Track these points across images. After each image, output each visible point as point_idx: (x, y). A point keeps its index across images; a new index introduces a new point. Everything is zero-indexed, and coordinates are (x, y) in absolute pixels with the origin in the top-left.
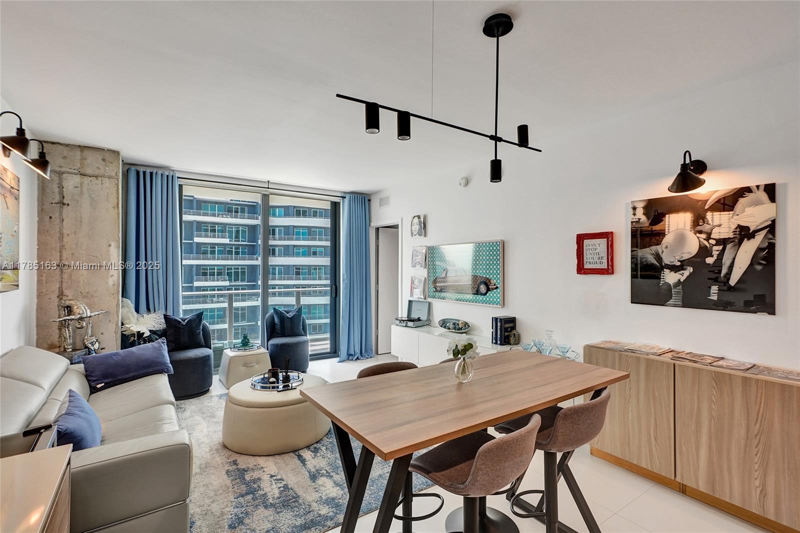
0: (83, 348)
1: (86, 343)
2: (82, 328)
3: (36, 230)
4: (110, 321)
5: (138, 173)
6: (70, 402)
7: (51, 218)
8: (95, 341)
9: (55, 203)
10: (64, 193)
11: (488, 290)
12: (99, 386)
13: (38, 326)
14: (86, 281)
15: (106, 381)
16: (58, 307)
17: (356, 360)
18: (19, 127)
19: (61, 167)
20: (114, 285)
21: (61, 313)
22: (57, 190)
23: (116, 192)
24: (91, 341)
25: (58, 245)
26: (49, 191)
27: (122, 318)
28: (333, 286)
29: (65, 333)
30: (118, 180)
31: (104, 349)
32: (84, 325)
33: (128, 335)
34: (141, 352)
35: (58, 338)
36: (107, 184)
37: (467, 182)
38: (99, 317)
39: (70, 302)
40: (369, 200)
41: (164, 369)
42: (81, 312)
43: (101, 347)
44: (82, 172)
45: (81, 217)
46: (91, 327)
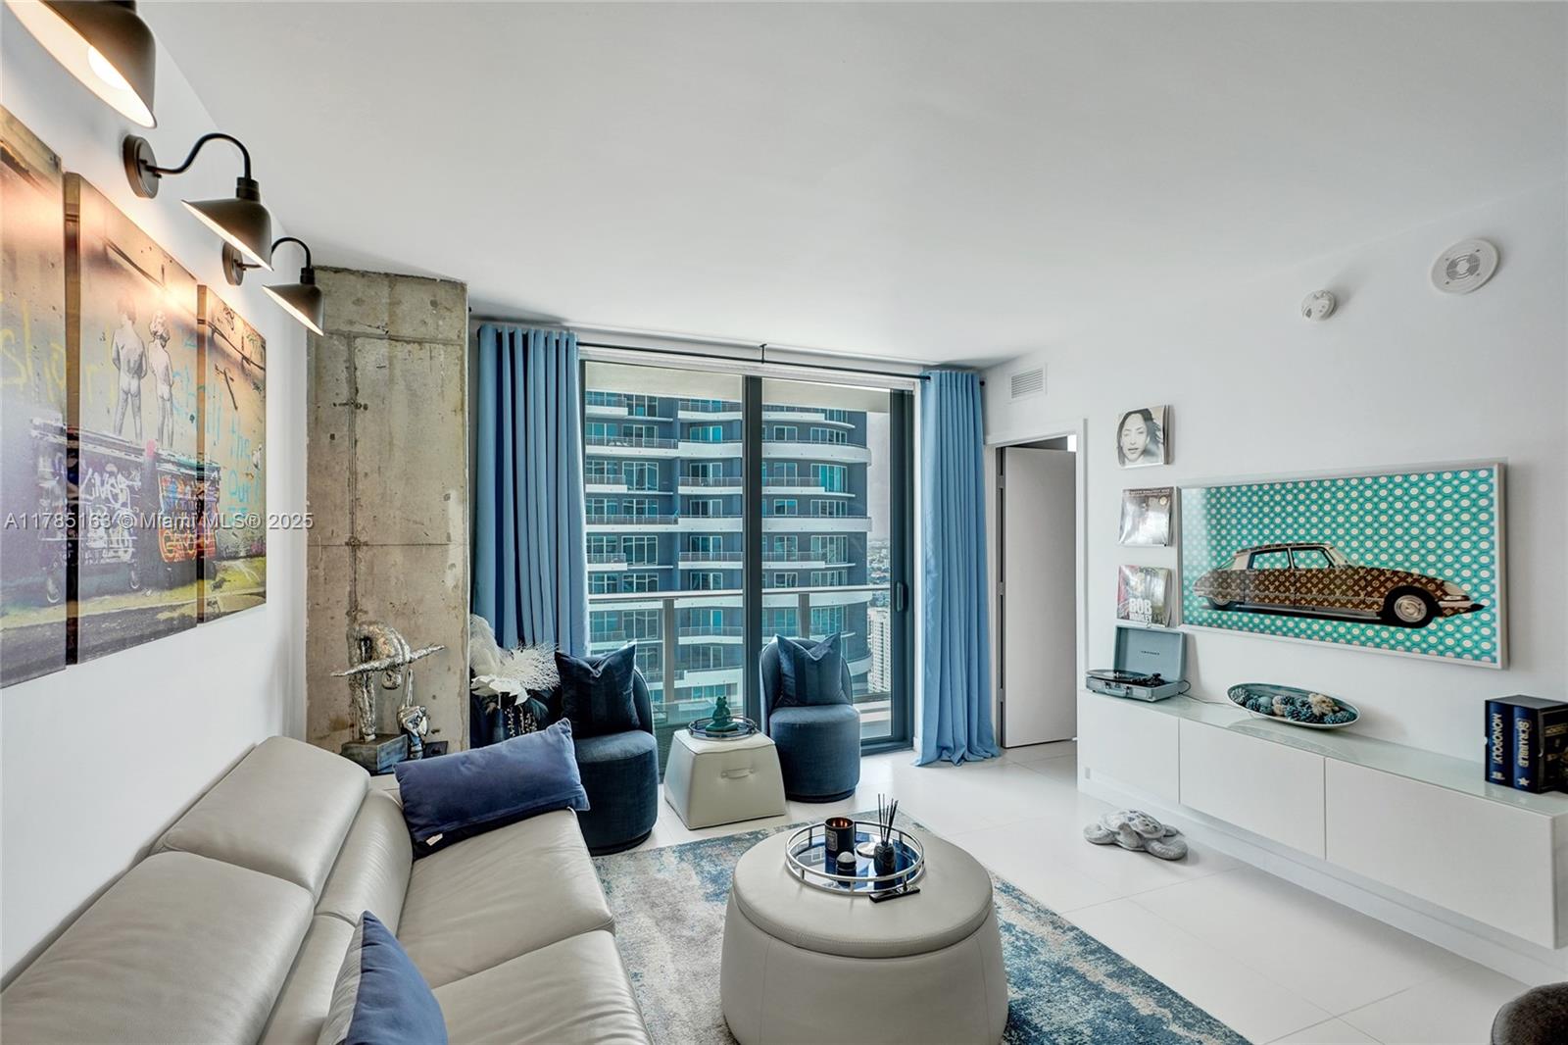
0: (398, 732)
1: (404, 721)
2: (394, 688)
3: (305, 466)
4: (449, 669)
5: (499, 337)
6: (363, 971)
7: (332, 437)
8: (421, 715)
9: (340, 405)
10: (358, 380)
11: (1434, 611)
12: (432, 841)
13: (312, 678)
14: (401, 577)
15: (446, 828)
16: (348, 639)
17: (959, 762)
18: (243, 175)
19: (351, 323)
20: (456, 587)
21: (353, 653)
22: (344, 375)
23: (459, 375)
24: (411, 717)
25: (348, 498)
26: (328, 378)
27: (472, 660)
28: (898, 585)
29: (360, 699)
30: (462, 349)
31: (438, 731)
32: (399, 680)
33: (484, 698)
34: (520, 756)
35: (350, 706)
36: (442, 358)
37: (1335, 305)
38: (427, 661)
39: (371, 628)
40: (982, 383)
41: (570, 799)
42: (393, 652)
43: (431, 729)
44: (392, 333)
45: (390, 434)
46: (412, 683)
